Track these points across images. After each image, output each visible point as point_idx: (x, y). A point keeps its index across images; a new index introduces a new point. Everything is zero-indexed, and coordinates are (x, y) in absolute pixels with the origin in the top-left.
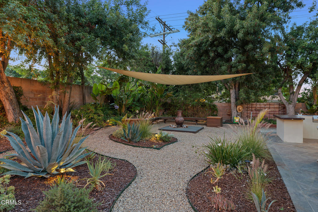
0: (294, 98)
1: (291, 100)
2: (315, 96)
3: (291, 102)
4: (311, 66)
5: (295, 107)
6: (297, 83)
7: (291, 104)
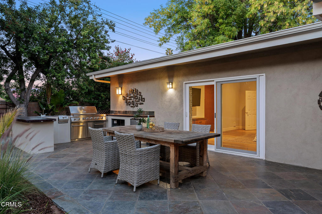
0: (26, 96)
1: (23, 98)
2: (49, 94)
3: (23, 100)
4: (48, 58)
5: (27, 108)
6: (30, 77)
7: (22, 103)
